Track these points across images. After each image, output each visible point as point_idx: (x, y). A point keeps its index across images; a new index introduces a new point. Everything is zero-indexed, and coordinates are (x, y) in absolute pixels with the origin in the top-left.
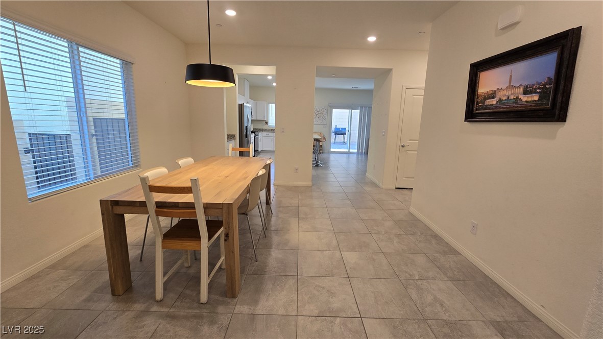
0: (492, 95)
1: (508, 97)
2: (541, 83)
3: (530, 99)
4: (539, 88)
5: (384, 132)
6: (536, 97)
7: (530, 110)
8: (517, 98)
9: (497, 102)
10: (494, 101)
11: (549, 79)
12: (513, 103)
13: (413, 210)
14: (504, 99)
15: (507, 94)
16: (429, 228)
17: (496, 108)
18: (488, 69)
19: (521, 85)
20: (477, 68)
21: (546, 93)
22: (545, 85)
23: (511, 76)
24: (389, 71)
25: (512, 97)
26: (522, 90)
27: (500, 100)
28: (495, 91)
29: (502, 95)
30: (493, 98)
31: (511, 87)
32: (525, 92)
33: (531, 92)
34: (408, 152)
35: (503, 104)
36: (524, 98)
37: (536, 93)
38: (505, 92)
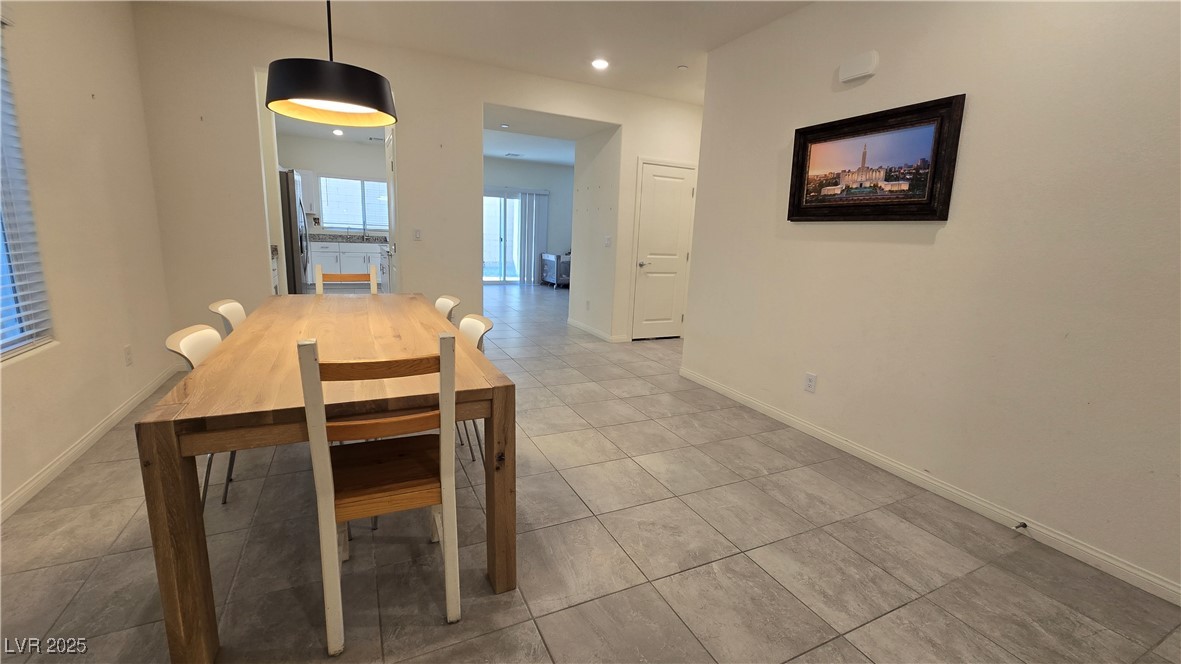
0: (834, 181)
1: (861, 185)
2: (911, 166)
3: (895, 188)
4: (910, 173)
5: (609, 239)
6: (905, 186)
7: (900, 204)
8: (876, 186)
9: (843, 191)
10: (837, 190)
11: (923, 160)
12: (870, 192)
13: (685, 371)
14: (854, 186)
15: (859, 180)
16: (724, 397)
17: (841, 199)
18: (825, 141)
19: (881, 167)
20: (806, 138)
21: (919, 180)
22: (918, 169)
23: (864, 154)
24: (613, 129)
25: (867, 184)
26: (882, 173)
27: (848, 187)
28: (838, 175)
29: (852, 181)
30: (836, 184)
31: (864, 169)
32: (888, 178)
33: (897, 179)
34: (650, 275)
35: (853, 193)
36: (887, 187)
37: (904, 179)
38: (855, 177)
